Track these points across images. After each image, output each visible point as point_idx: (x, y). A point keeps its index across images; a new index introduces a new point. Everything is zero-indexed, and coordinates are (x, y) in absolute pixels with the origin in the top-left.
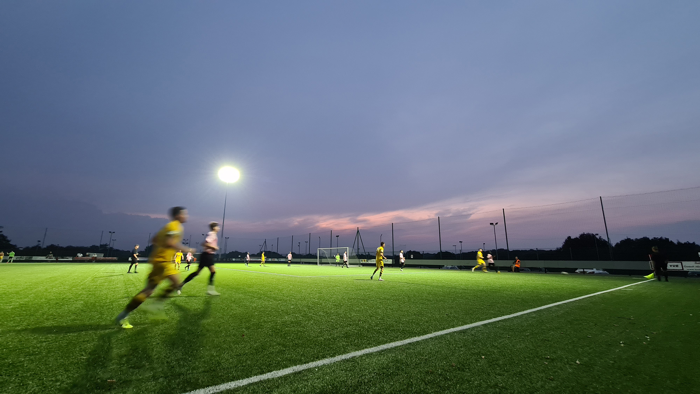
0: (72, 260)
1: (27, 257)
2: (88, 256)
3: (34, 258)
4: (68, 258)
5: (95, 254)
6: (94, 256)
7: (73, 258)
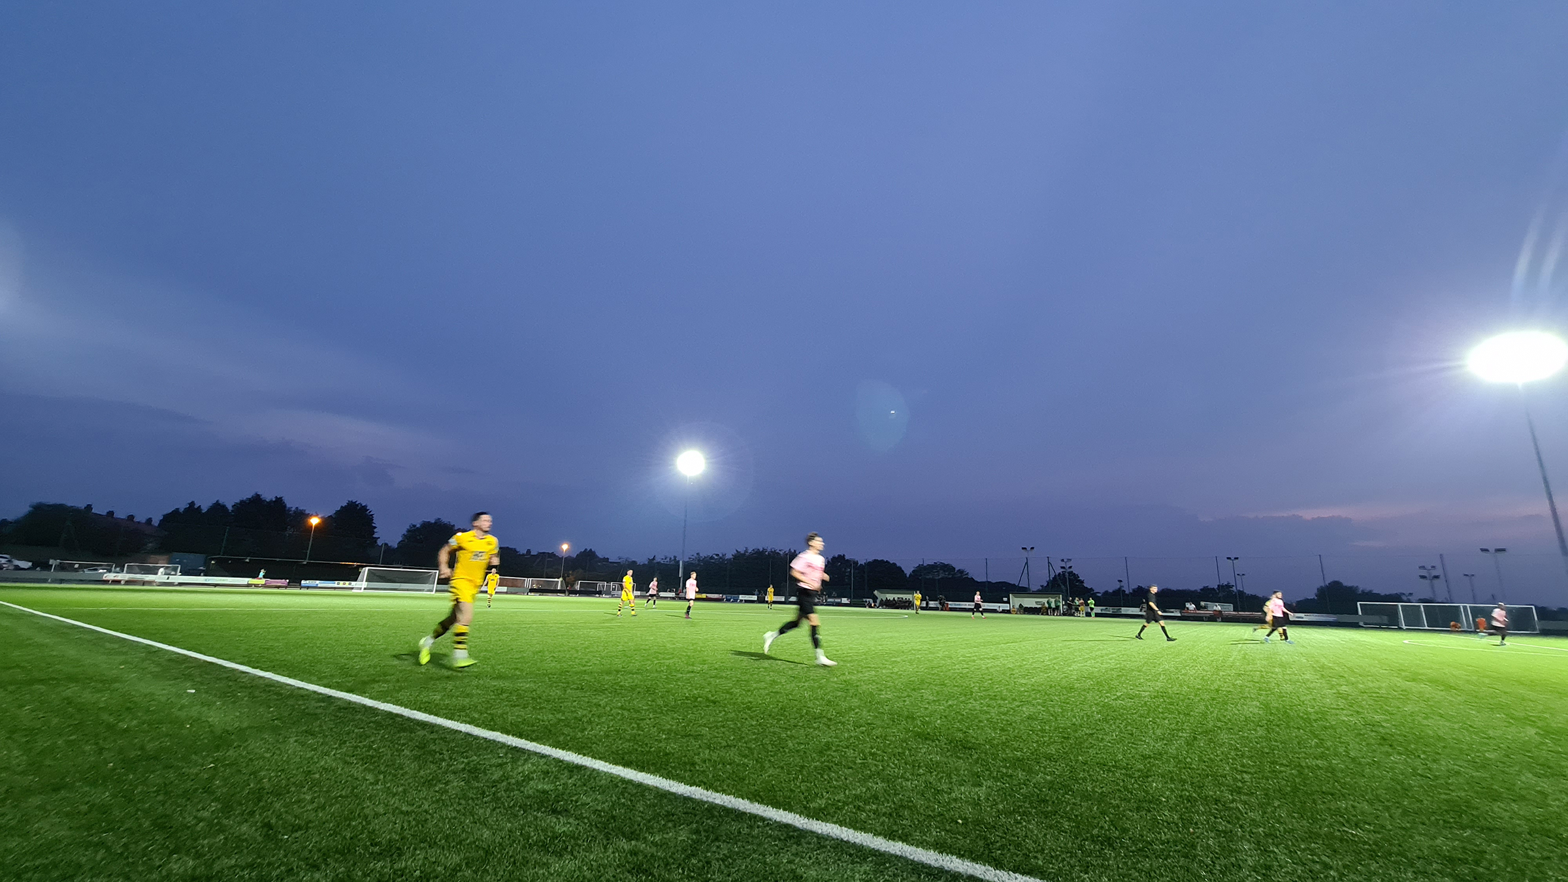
0: (1179, 615)
1: (1114, 609)
2: (1205, 607)
3: (1124, 610)
4: (1172, 612)
5: (1217, 604)
6: (1215, 608)
7: (1181, 613)
